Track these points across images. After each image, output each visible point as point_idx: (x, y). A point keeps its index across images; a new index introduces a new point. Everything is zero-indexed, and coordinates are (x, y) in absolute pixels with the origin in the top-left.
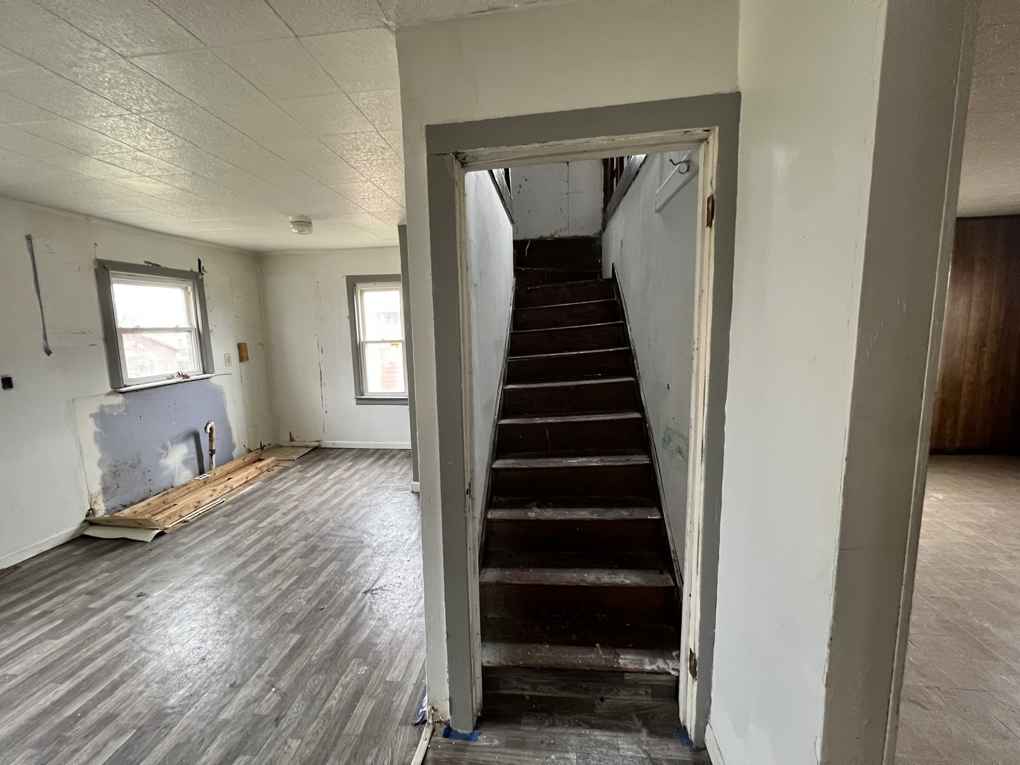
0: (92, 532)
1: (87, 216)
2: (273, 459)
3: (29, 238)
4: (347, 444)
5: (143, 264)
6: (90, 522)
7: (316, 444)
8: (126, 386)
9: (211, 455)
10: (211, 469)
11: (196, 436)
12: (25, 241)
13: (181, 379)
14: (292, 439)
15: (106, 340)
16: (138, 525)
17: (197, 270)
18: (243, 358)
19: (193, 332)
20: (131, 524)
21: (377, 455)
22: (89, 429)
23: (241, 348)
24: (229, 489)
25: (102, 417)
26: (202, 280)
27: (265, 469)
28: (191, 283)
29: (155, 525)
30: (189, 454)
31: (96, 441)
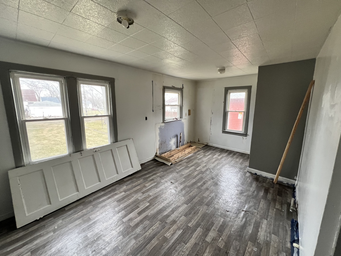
0: (157, 159)
1: (163, 74)
2: (195, 147)
3: (152, 81)
4: (216, 146)
5: (171, 86)
6: (156, 156)
7: (206, 144)
8: (165, 121)
9: (180, 142)
10: (179, 147)
11: (177, 136)
12: (152, 82)
13: (176, 120)
14: (199, 141)
15: (163, 108)
16: (166, 160)
17: (182, 88)
18: (189, 114)
19: (179, 106)
20: (165, 159)
21: (228, 152)
22: (158, 131)
23: (189, 111)
24: (185, 154)
25: (160, 129)
26: (183, 91)
27: (193, 149)
28: (180, 92)
29: (170, 161)
30: (175, 141)
31: (159, 135)
